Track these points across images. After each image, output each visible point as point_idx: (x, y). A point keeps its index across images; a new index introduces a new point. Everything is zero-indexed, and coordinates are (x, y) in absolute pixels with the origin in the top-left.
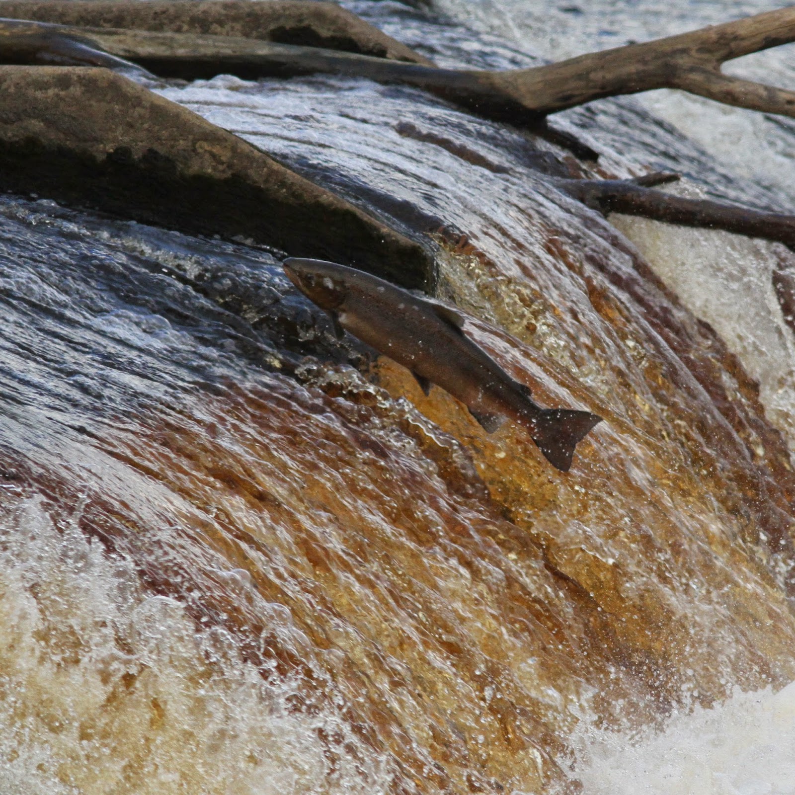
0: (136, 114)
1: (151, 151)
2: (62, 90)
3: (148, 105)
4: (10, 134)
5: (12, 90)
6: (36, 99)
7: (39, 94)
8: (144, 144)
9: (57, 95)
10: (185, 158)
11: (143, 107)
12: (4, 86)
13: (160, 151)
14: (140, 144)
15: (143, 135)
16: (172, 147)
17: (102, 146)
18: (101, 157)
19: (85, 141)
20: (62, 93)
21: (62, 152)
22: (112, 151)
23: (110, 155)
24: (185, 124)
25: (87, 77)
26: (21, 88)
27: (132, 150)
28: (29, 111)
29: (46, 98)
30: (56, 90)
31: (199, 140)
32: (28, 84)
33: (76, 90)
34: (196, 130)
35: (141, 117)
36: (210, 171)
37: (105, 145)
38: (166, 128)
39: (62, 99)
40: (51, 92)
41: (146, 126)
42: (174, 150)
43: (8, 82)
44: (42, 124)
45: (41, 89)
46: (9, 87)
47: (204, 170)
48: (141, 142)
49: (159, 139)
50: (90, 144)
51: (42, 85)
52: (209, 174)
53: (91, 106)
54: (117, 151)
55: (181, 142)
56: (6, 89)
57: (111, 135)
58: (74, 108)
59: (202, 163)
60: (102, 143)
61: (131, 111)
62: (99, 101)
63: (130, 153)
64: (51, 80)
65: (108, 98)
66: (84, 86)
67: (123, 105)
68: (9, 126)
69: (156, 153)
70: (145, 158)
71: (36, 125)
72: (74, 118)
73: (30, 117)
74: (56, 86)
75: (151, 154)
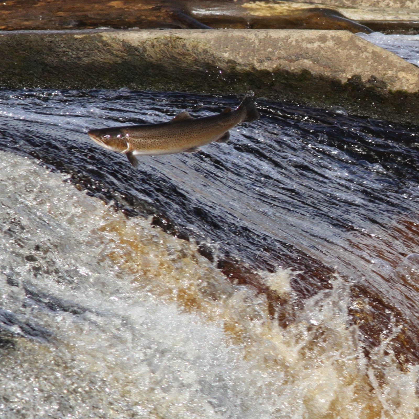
0: (364, 56)
1: (372, 77)
2: (323, 43)
3: (371, 51)
4: (292, 68)
5: (294, 43)
6: (307, 48)
7: (309, 46)
8: (368, 73)
9: (319, 46)
10: (391, 81)
11: (368, 52)
12: (290, 41)
13: (377, 77)
14: (366, 73)
15: (368, 68)
16: (385, 75)
17: (344, 74)
18: (344, 81)
19: (336, 72)
20: (322, 45)
21: (322, 78)
22: (350, 77)
23: (349, 80)
24: (392, 61)
25: (336, 36)
26: (299, 42)
27: (362, 77)
28: (303, 55)
29: (314, 48)
30: (319, 43)
31: (399, 71)
32: (303, 40)
33: (330, 43)
34: (398, 65)
35: (367, 58)
36: (406, 88)
37: (346, 74)
38: (381, 64)
39: (322, 48)
40: (316, 45)
41: (370, 63)
42: (386, 77)
43: (291, 39)
44: (311, 62)
45: (310, 43)
46: (292, 42)
47: (403, 88)
48: (367, 72)
49: (376, 70)
50: (337, 73)
51: (310, 41)
52: (406, 90)
53: (338, 52)
54: (353, 77)
55: (390, 72)
56: (291, 43)
57: (349, 68)
58: (328, 54)
59: (401, 84)
60: (345, 72)
61: (361, 55)
62: (343, 49)
63: (360, 78)
64: (316, 38)
65: (348, 47)
66: (335, 41)
67: (356, 51)
68: (292, 63)
69: (375, 78)
70: (369, 81)
71: (307, 63)
72: (329, 59)
73: (304, 58)
74: (319, 41)
75: (373, 79)
